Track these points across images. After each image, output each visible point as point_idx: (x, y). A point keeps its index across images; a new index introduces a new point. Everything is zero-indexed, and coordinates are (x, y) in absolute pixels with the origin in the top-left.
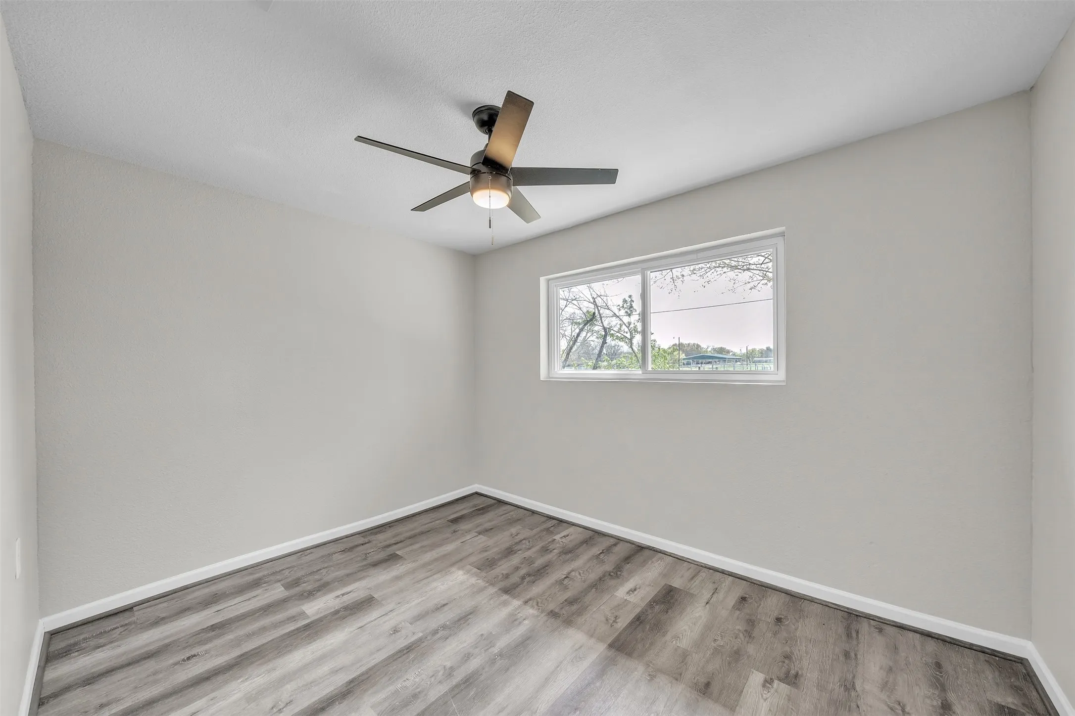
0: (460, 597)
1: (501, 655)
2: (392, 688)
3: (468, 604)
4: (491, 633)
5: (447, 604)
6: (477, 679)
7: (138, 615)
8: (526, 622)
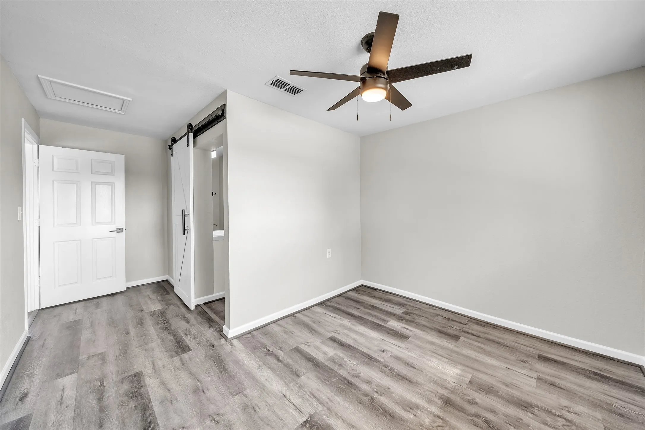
0: (426, 374)
1: (373, 399)
2: (345, 357)
3: (420, 379)
4: (392, 393)
5: (415, 368)
6: (352, 388)
7: (376, 293)
8: (411, 416)
